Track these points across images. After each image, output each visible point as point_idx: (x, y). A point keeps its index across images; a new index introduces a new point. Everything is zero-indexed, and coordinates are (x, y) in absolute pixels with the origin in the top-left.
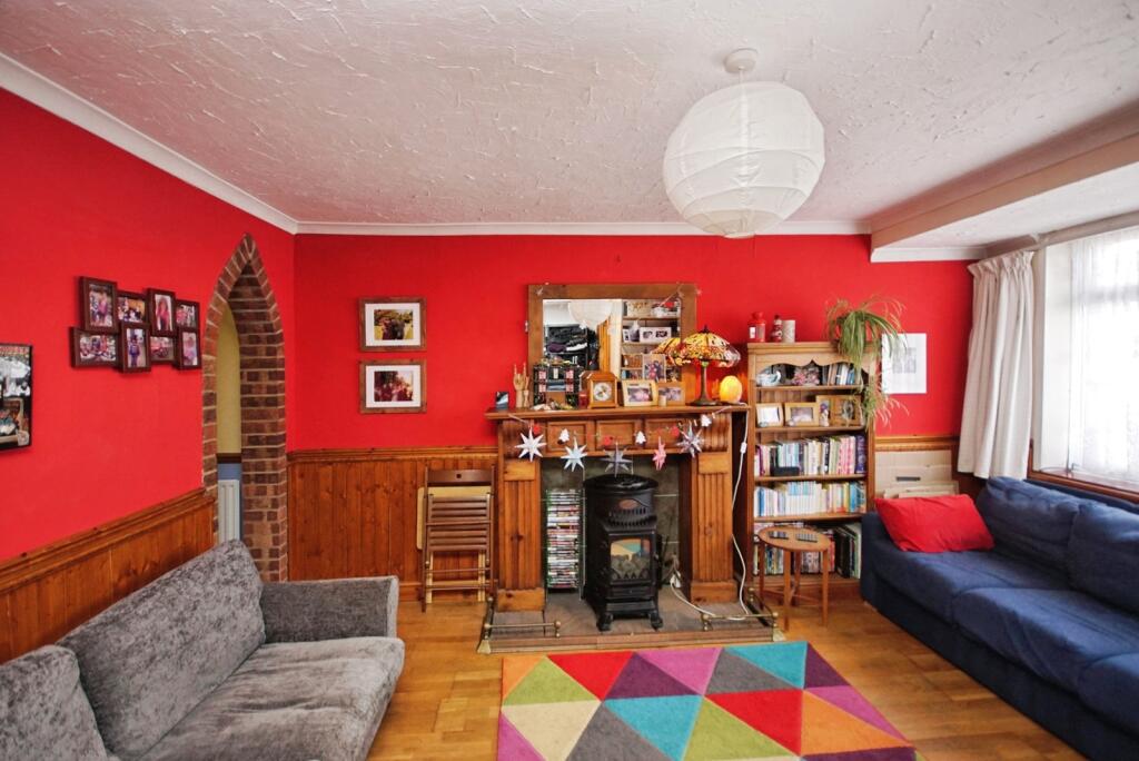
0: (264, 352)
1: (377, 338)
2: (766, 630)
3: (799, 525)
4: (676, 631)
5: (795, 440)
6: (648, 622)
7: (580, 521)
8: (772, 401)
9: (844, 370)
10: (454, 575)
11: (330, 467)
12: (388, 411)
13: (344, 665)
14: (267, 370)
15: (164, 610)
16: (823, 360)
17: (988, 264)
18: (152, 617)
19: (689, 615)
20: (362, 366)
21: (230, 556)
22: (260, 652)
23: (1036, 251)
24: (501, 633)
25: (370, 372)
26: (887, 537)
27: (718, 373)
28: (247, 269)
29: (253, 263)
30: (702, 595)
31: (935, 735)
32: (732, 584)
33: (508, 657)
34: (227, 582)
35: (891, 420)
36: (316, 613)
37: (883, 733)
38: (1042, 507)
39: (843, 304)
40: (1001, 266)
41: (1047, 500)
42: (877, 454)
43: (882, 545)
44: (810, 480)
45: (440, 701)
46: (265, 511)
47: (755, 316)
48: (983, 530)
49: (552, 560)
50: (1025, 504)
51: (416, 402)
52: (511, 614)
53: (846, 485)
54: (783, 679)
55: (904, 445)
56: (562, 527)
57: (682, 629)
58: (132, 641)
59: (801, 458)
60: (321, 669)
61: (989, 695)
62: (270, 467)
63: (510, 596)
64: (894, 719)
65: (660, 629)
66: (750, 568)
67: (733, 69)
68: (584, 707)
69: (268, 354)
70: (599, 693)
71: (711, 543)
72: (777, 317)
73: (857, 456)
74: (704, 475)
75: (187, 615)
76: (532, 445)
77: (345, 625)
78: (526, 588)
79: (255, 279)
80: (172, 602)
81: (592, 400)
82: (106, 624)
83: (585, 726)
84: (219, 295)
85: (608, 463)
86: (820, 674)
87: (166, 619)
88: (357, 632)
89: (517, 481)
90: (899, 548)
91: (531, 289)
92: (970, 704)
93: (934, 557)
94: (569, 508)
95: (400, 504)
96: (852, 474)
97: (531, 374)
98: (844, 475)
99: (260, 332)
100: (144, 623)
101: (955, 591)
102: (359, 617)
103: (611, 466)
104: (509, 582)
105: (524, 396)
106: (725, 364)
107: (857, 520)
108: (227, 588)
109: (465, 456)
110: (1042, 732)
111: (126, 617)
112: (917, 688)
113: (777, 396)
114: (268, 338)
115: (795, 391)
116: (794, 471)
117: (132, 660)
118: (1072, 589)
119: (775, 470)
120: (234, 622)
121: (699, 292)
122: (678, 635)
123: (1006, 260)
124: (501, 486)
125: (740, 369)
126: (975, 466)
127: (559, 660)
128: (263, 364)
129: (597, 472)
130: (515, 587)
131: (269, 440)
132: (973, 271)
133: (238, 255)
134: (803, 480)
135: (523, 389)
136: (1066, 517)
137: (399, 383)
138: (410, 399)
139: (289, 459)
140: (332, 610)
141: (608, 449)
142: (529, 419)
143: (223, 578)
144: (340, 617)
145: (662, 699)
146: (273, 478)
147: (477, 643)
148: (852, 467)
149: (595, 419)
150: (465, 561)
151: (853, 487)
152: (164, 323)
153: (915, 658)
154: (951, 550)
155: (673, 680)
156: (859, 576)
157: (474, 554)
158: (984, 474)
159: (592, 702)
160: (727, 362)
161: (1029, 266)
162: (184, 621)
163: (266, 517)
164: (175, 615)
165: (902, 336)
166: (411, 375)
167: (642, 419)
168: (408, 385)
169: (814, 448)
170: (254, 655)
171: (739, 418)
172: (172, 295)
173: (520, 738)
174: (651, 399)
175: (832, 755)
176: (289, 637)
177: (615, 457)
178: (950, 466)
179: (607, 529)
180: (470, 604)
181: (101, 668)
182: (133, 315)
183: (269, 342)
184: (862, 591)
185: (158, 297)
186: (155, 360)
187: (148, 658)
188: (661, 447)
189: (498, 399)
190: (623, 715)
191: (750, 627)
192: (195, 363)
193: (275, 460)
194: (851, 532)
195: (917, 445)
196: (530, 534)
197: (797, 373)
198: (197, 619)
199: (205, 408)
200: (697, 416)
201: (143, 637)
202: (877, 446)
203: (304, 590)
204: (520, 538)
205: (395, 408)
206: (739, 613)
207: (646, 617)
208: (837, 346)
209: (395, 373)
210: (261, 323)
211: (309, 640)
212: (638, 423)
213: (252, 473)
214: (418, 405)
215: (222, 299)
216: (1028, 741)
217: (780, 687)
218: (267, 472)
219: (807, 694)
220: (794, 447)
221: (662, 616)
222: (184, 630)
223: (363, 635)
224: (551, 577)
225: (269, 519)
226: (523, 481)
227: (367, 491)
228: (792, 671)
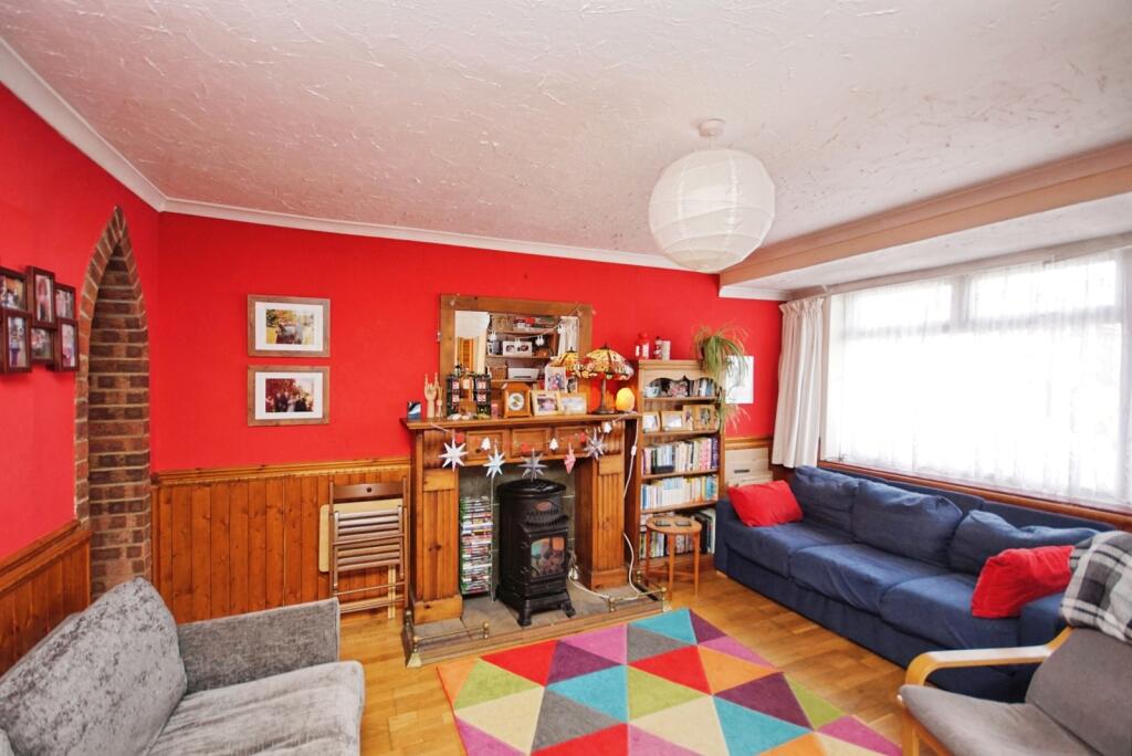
0: (124, 352)
1: (269, 341)
2: (657, 603)
3: (671, 514)
4: (587, 616)
5: (668, 442)
6: (561, 613)
7: (494, 527)
8: (651, 410)
9: (705, 384)
10: (362, 595)
11: (208, 489)
12: (282, 423)
13: (311, 697)
14: (129, 374)
15: (84, 668)
16: (693, 376)
17: (794, 305)
18: (73, 679)
19: (592, 601)
20: (250, 373)
21: (142, 598)
22: (185, 704)
23: (825, 298)
24: (427, 644)
25: (260, 379)
26: (737, 518)
27: (616, 386)
28: (117, 251)
29: (122, 244)
30: (600, 582)
31: (791, 660)
32: (623, 570)
33: (443, 666)
34: (144, 629)
35: (738, 425)
36: (253, 650)
37: (759, 666)
38: (834, 485)
39: (707, 330)
40: (802, 307)
41: (836, 480)
42: (726, 452)
43: (733, 524)
44: (679, 476)
45: (387, 721)
46: (124, 546)
47: (640, 336)
48: (796, 505)
49: (467, 567)
50: (822, 484)
51: (317, 412)
52: (429, 625)
53: (704, 478)
54: (681, 640)
55: (739, 445)
56: (477, 534)
57: (591, 614)
58: (58, 710)
59: (673, 457)
60: (284, 706)
61: (815, 626)
62: (131, 493)
63: (428, 607)
64: (765, 654)
65: (573, 617)
66: (637, 554)
67: (705, 134)
68: (531, 695)
69: (129, 355)
70: (542, 680)
71: (608, 536)
72: (658, 338)
73: (712, 453)
74: (603, 476)
75: (110, 670)
76: (454, 455)
77: (288, 657)
78: (444, 597)
79: (123, 263)
80: (89, 657)
81: (507, 410)
82: (22, 693)
83: (538, 711)
84: (91, 280)
85: (525, 468)
86: (705, 632)
87: (89, 681)
88: (304, 662)
89: (436, 491)
90: (746, 525)
91: (443, 298)
92: (806, 634)
93: (769, 529)
94: (483, 515)
95: (298, 526)
96: (709, 470)
97: (445, 383)
98: (703, 470)
99: (119, 327)
100: (66, 686)
101: (790, 552)
102: (306, 645)
103: (527, 471)
104: (427, 593)
105: (436, 406)
106: (624, 377)
107: (712, 506)
108: (144, 634)
109: (373, 469)
110: (853, 646)
111: (44, 681)
112: (770, 630)
113: (655, 406)
114: (130, 335)
115: (667, 402)
116: (670, 469)
117: (62, 732)
118: (857, 542)
119: (654, 470)
120: (159, 673)
121: (594, 312)
122: (591, 619)
123: (806, 302)
124: (419, 497)
125: (632, 382)
126: (783, 459)
127: (494, 659)
128: (122, 367)
129: (513, 478)
130: (434, 597)
131: (129, 460)
132: (783, 310)
133: (109, 231)
134: (675, 477)
135: (437, 398)
136: (850, 492)
137: (296, 393)
138: (310, 410)
139: (154, 482)
140: (270, 643)
141: (526, 455)
142: (450, 428)
143: (139, 624)
144: (281, 648)
145: (596, 674)
146: (137, 507)
147: (404, 659)
148: (709, 463)
149: (511, 428)
150: (373, 579)
151: (709, 479)
152: (43, 313)
153: (762, 608)
154: (779, 523)
155: (598, 657)
156: (713, 551)
157: (383, 570)
158: (791, 466)
159: (537, 689)
160: (626, 375)
161: (820, 309)
162: (107, 678)
163: (125, 554)
164: (97, 673)
165: (746, 357)
166: (312, 383)
167: (553, 426)
168: (307, 395)
169: (682, 447)
170: (180, 709)
171: (631, 424)
172: (51, 276)
173: (483, 735)
174: (557, 409)
175: (733, 689)
176: (216, 681)
177: (532, 463)
178: (767, 460)
179: (526, 530)
180: (380, 623)
181: (29, 746)
182: (10, 298)
183: (131, 341)
184: (716, 563)
185: (39, 278)
186: (35, 360)
187: (80, 728)
188: (571, 451)
189: (411, 409)
190: (568, 694)
191: (644, 604)
192: (73, 364)
193: (139, 483)
194: (706, 516)
195: (743, 444)
196: (448, 544)
197: (672, 386)
198: (121, 675)
199: (77, 421)
200: (598, 423)
201: (69, 702)
202: (726, 445)
203: (231, 627)
204: (438, 548)
205: (292, 420)
206: (631, 593)
207: (559, 608)
208: (702, 364)
209: (292, 381)
210: (122, 317)
211: (244, 681)
212: (548, 430)
213: (105, 501)
214: (320, 415)
215: (94, 284)
216: (846, 654)
217: (679, 646)
218: (127, 499)
219: (702, 648)
220: (668, 448)
221: (573, 606)
222: (111, 689)
223: (311, 664)
224: (465, 584)
225: (129, 556)
226: (443, 491)
227: (256, 514)
228: (686, 634)
